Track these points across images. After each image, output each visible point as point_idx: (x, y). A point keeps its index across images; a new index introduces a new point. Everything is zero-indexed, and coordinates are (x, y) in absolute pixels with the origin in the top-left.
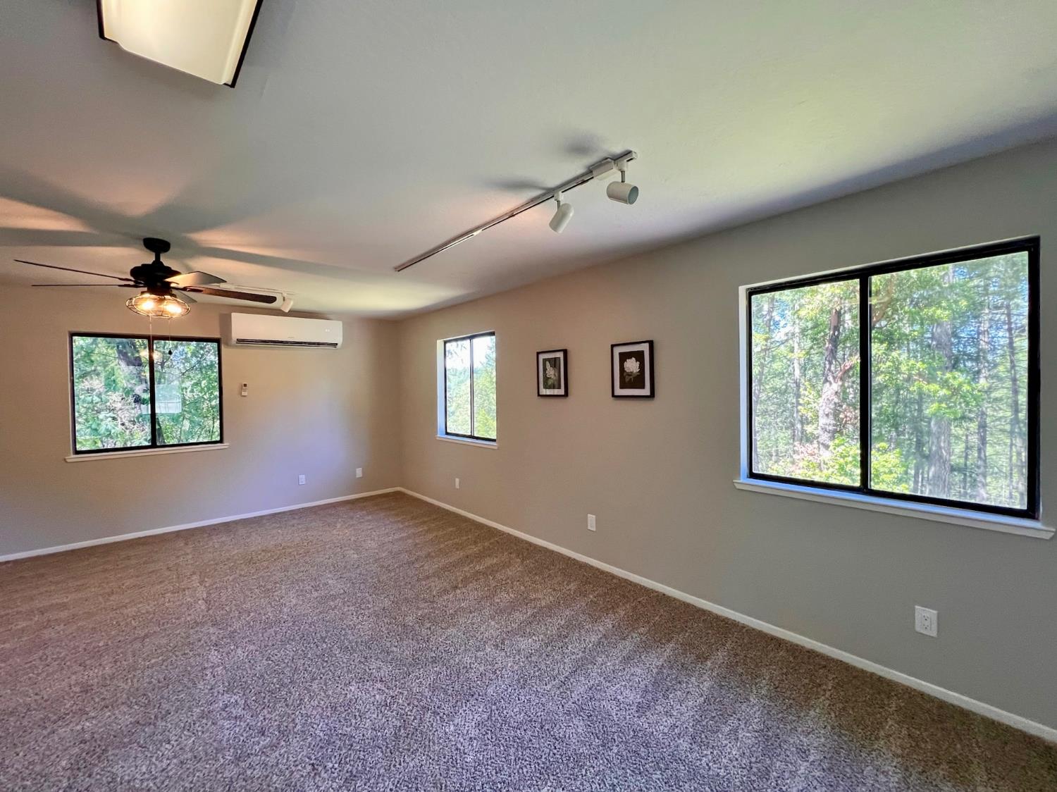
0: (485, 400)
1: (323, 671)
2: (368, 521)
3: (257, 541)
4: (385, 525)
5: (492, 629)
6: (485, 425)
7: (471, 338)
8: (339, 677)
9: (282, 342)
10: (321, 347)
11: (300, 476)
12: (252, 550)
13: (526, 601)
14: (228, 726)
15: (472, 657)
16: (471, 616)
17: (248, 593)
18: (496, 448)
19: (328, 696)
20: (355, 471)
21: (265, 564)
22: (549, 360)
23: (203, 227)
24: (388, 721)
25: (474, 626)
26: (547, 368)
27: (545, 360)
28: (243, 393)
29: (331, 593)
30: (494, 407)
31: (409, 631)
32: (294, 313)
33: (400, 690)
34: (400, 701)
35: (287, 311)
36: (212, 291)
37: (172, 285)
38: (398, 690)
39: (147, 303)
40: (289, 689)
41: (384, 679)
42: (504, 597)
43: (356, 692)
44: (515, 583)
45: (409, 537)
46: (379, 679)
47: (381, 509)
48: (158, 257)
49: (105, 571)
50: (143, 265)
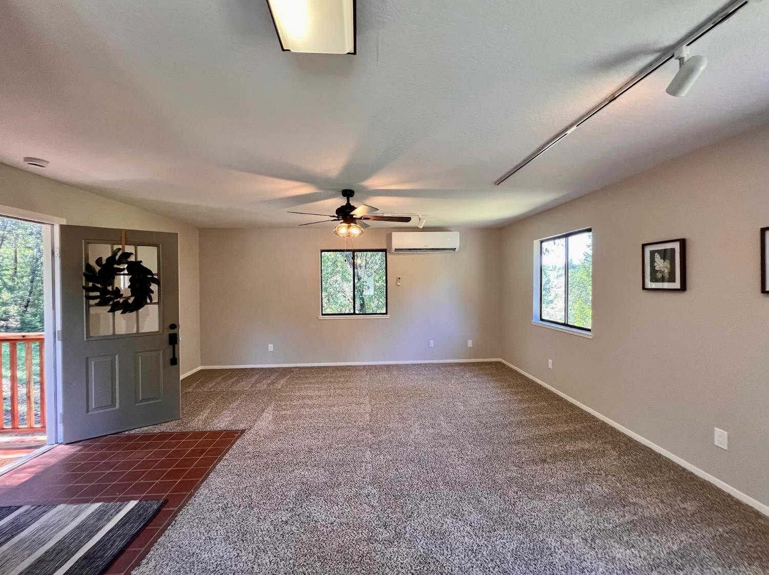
0: (582, 292)
1: (429, 495)
2: (474, 382)
3: (402, 381)
4: (486, 388)
5: (581, 518)
6: (581, 312)
7: (567, 236)
8: (440, 506)
9: (420, 249)
10: (446, 251)
11: (431, 341)
12: (399, 386)
13: (624, 503)
14: (368, 510)
15: (557, 541)
16: (558, 495)
17: (392, 416)
18: (591, 338)
19: (430, 519)
20: (467, 342)
21: (405, 398)
22: (658, 251)
23: (367, 177)
24: (472, 567)
25: (561, 508)
26: (656, 260)
27: (652, 253)
28: (398, 284)
29: (442, 433)
30: (590, 298)
31: (498, 488)
32: (425, 229)
33: (486, 542)
34: (484, 553)
35: (421, 227)
36: (375, 218)
37: (354, 216)
38: (483, 541)
39: (343, 229)
40: (406, 500)
41: (473, 524)
42: (596, 488)
43: (450, 526)
44: (610, 477)
45: (504, 402)
46: (469, 522)
47: (486, 374)
48: (348, 201)
49: (330, 382)
50: (342, 206)
